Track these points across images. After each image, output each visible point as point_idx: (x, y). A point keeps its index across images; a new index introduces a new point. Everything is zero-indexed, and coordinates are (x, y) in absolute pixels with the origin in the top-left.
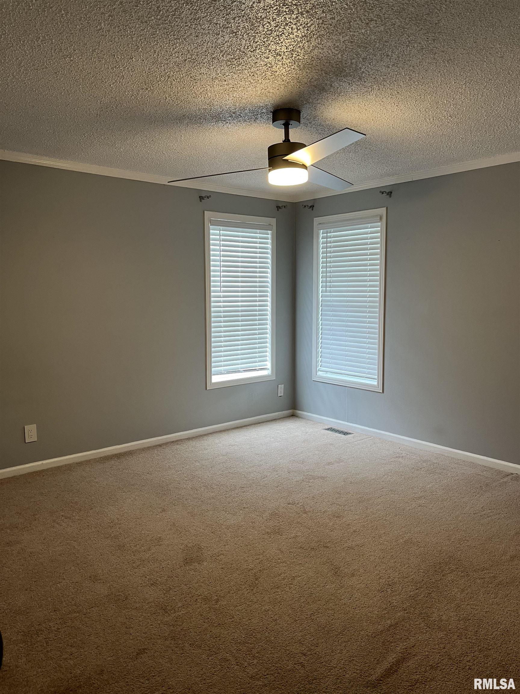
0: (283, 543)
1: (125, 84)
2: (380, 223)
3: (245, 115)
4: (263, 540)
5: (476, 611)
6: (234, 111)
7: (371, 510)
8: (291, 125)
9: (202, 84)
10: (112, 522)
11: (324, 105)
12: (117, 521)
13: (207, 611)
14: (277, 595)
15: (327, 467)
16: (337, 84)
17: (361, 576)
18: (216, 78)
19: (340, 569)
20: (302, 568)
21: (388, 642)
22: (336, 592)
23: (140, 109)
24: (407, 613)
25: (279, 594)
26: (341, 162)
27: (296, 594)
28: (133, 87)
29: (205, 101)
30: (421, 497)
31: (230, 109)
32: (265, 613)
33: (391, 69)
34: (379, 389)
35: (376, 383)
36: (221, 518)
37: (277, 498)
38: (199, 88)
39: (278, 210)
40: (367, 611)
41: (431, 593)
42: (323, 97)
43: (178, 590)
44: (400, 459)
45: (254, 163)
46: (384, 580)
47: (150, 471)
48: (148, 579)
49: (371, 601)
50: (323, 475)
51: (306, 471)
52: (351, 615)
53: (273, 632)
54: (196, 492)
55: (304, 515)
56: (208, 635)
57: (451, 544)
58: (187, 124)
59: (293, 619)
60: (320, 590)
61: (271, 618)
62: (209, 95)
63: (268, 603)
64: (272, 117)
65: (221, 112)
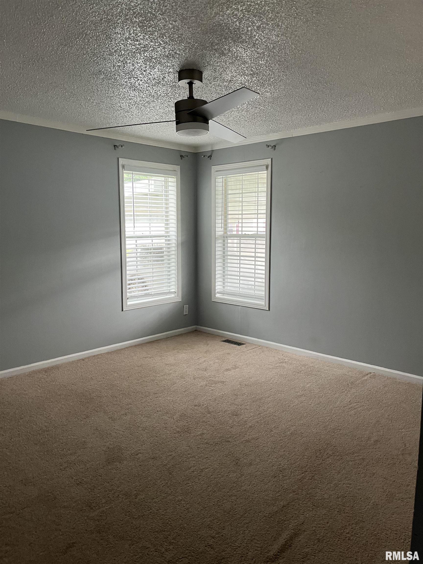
0: (192, 440)
1: (45, 40)
2: (266, 172)
3: (154, 74)
4: (174, 438)
5: (350, 489)
6: (145, 69)
7: (263, 408)
8: (195, 84)
9: (116, 42)
10: (40, 430)
11: (223, 67)
12: (45, 428)
13: (128, 505)
14: (188, 486)
15: (226, 373)
16: (234, 49)
17: (258, 465)
18: (129, 38)
19: (240, 460)
20: (209, 461)
21: (282, 520)
22: (238, 480)
23: (59, 64)
24: (296, 494)
25: (190, 485)
26: (235, 119)
27: (204, 484)
28: (54, 43)
29: (119, 59)
30: (302, 395)
31: (142, 67)
32: (179, 503)
33: (280, 38)
34: (266, 308)
35: (263, 303)
36: (138, 421)
37: (185, 401)
38: (114, 46)
39: (181, 159)
40: (264, 495)
41: (314, 476)
42: (222, 60)
43: (101, 488)
44: (284, 364)
45: (161, 117)
46: (276, 467)
47: (74, 383)
48: (75, 479)
49: (267, 486)
50: (222, 380)
51: (208, 377)
52: (251, 500)
53: (186, 519)
54: (115, 399)
55: (209, 415)
56: (129, 527)
57: (327, 433)
58: (103, 80)
59: (202, 507)
60: (224, 480)
61: (184, 507)
62: (123, 53)
63: (181, 494)
64: (178, 77)
65: (133, 69)
